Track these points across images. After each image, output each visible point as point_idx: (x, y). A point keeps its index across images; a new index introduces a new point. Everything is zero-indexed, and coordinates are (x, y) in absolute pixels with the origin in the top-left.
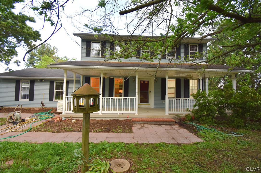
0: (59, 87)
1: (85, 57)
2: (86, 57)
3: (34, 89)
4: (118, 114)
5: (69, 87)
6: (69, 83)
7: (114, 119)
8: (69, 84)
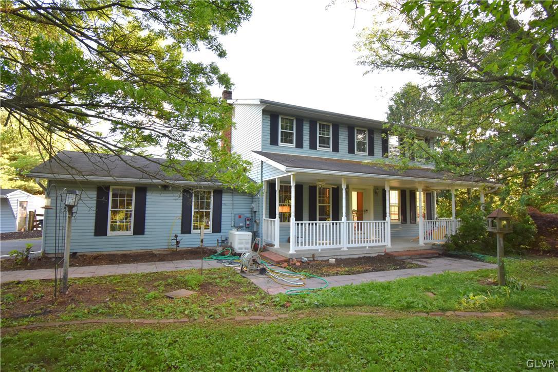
0: (202, 203)
1: (269, 145)
2: (271, 144)
3: (147, 206)
4: (366, 247)
5: (223, 202)
6: (223, 194)
7: (363, 255)
8: (223, 196)
